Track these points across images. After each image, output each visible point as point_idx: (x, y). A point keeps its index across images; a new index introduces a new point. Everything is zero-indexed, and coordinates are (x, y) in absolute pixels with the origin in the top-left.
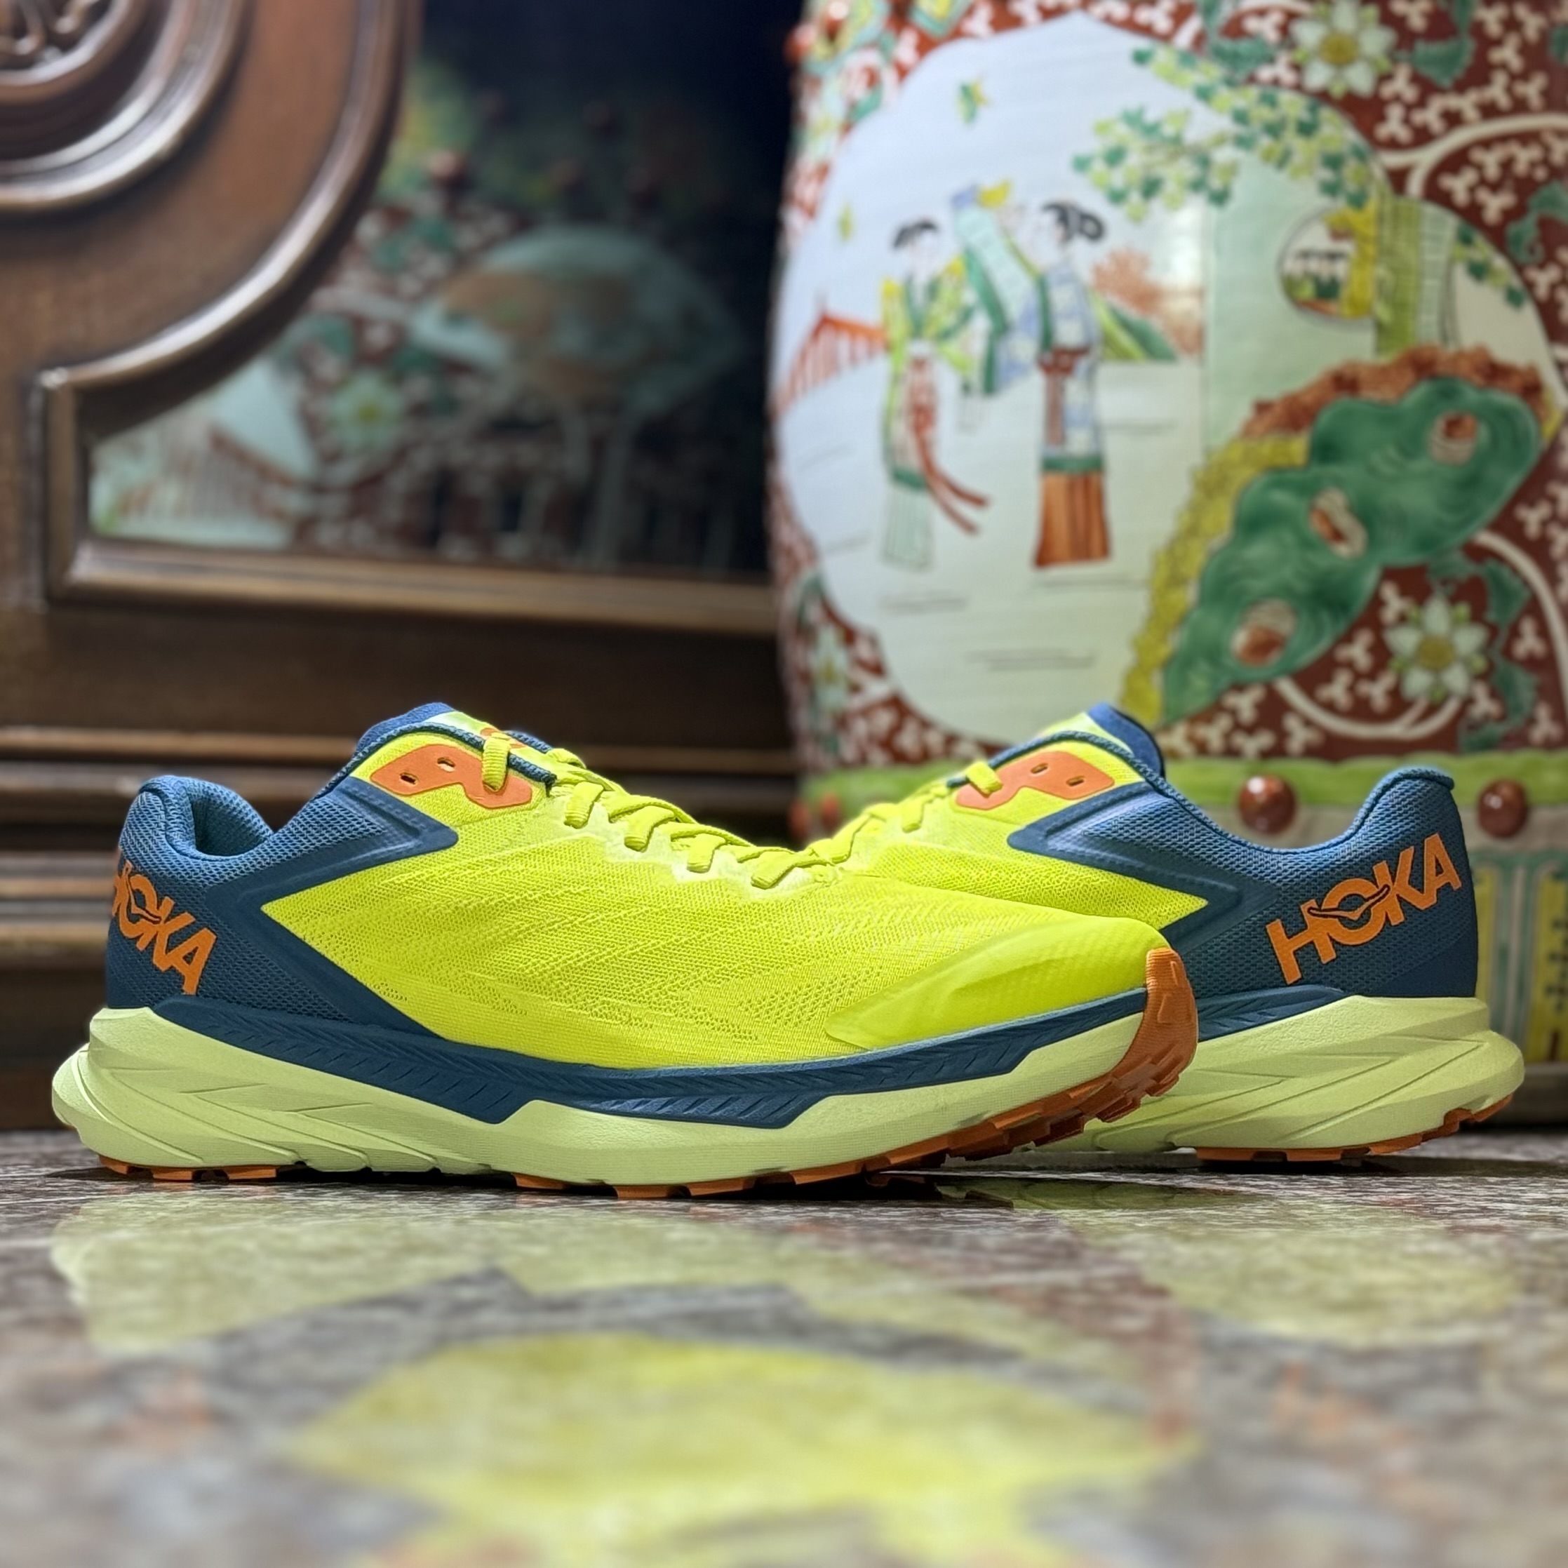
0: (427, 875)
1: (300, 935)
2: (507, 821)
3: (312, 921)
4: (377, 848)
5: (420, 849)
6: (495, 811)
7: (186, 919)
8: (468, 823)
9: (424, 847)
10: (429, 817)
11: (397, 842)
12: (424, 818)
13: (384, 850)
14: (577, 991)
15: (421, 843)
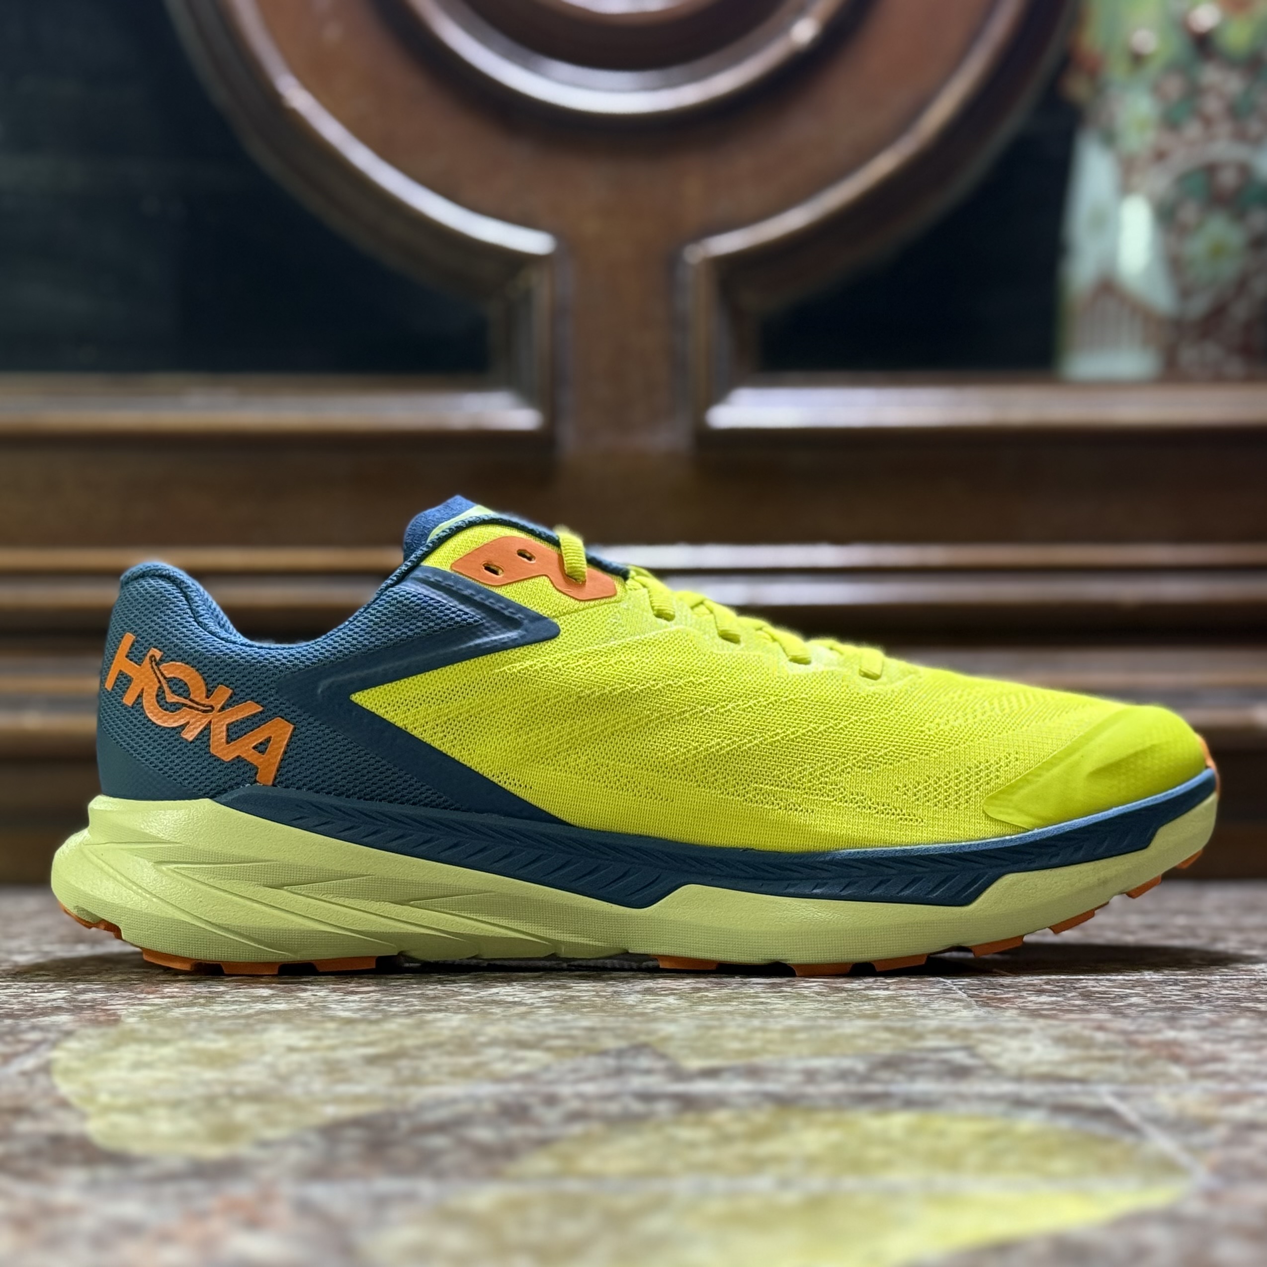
0: (539, 666)
1: (400, 724)
2: (600, 611)
3: (413, 711)
4: (479, 637)
5: (526, 640)
6: (587, 604)
7: (251, 709)
8: (564, 614)
9: (529, 638)
10: (525, 608)
11: (498, 632)
12: (521, 609)
13: (486, 639)
14: (725, 778)
15: (523, 633)
